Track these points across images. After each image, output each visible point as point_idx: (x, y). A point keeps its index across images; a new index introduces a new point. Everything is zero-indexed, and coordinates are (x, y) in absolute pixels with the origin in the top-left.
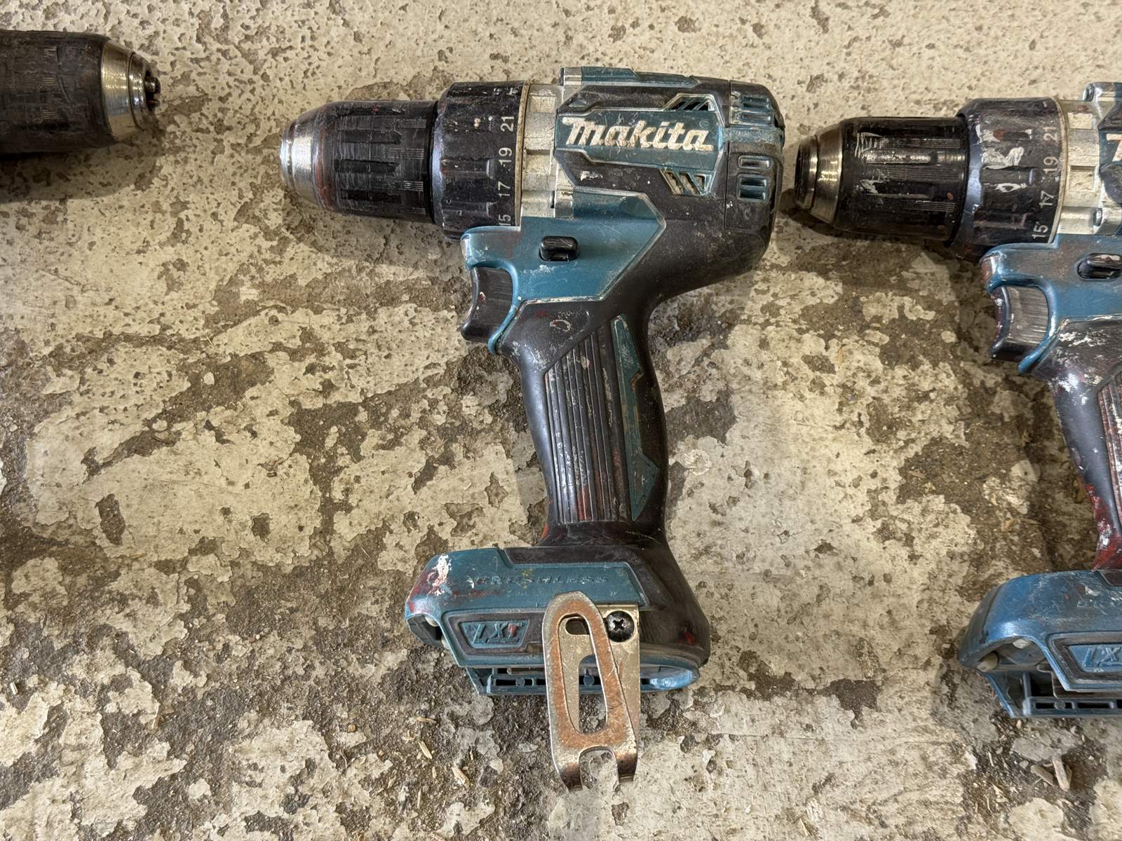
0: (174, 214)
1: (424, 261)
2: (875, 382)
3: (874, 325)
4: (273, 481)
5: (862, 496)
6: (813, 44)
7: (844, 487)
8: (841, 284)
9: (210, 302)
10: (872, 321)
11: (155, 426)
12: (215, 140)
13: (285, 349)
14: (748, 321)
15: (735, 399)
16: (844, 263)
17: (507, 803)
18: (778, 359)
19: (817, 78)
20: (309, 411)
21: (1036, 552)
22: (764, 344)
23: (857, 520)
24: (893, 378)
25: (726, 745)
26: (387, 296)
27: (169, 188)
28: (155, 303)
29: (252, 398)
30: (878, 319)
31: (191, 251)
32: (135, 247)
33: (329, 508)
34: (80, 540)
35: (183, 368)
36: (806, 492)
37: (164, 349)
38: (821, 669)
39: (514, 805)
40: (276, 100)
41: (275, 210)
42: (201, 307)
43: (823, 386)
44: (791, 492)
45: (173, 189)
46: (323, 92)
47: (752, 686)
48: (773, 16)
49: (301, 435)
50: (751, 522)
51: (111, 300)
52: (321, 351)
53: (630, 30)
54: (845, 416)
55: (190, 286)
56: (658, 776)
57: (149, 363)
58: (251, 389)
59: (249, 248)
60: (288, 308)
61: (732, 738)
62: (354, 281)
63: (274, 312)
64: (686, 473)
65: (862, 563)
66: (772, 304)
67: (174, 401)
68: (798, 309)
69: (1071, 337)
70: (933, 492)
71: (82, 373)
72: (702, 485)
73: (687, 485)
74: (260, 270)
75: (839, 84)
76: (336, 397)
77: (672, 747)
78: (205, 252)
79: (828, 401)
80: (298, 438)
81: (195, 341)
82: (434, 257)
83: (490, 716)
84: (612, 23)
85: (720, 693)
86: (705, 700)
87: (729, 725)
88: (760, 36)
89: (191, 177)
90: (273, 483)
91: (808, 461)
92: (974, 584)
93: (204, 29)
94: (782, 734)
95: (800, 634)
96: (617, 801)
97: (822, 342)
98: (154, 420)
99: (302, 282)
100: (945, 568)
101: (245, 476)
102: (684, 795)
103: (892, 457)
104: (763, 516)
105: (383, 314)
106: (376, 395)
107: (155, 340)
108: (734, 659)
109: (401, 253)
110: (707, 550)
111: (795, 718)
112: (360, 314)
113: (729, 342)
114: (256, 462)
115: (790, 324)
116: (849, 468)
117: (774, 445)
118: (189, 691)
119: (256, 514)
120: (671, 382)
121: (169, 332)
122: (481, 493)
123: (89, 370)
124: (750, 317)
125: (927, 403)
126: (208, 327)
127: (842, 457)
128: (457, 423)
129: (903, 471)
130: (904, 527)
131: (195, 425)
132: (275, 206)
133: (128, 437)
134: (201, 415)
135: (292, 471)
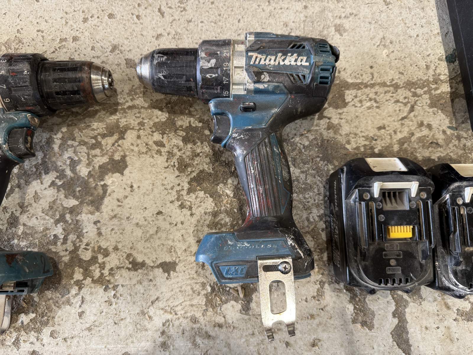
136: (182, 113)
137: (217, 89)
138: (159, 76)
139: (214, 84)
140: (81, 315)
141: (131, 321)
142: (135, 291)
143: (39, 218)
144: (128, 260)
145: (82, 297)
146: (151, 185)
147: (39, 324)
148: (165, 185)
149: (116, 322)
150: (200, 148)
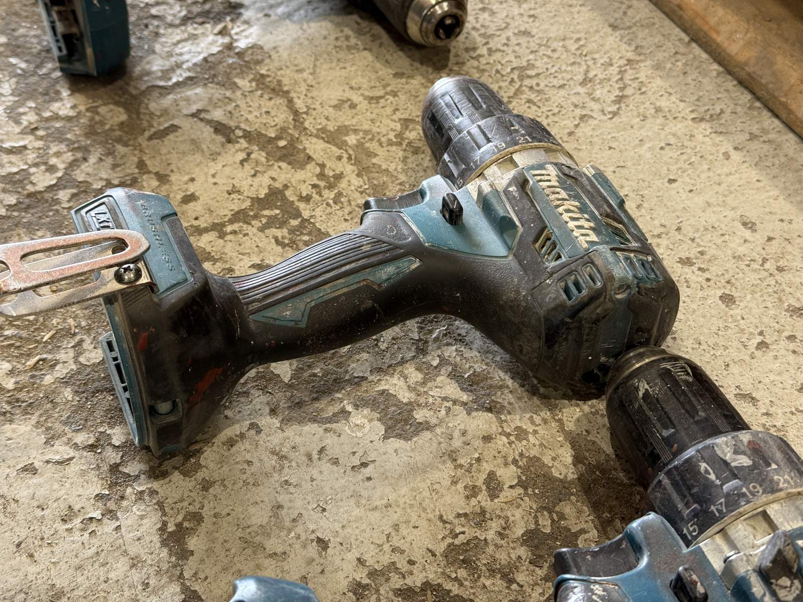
2: (501, 535)
3: (555, 516)
5: (386, 559)
6: (781, 385)
7: (388, 541)
8: (576, 476)
10: (557, 513)
11: (237, 131)
14: (501, 422)
15: (427, 435)
16: (598, 473)
17: (18, 396)
19: (753, 398)
20: (284, 195)
22: (487, 439)
24: (514, 549)
25: (109, 526)
29: (279, 167)
30: (562, 516)
34: (145, 124)
36: (369, 514)
38: (206, 578)
39: (18, 400)
44: (364, 502)
47: (171, 528)
48: (783, 352)
50: (322, 481)
53: (695, 268)
56: (68, 485)
61: (118, 528)
63: (345, 156)
64: (344, 422)
65: (322, 579)
66: (526, 432)
68: (534, 452)
71: (256, 90)
72: (339, 436)
73: (334, 426)
75: (760, 415)
76: (302, 206)
77: (97, 487)
79: (463, 502)
81: (305, 129)
83: (88, 363)
84: (691, 256)
85: (156, 507)
86: (147, 498)
87: (129, 522)
88: (757, 348)
91: (399, 506)
93: (522, 69)
94: (133, 566)
95: (233, 551)
97: (516, 481)
98: (241, 129)
99: (374, 160)
102: (54, 510)
103: (436, 572)
104: (331, 488)
107: (296, 113)
108: (191, 507)
110: (283, 457)
111: (152, 571)
113: (474, 414)
115: (517, 452)
116: (409, 539)
117: (400, 476)
118: (57, 202)
119: (197, 194)
120: (418, 388)
123: (259, 92)
124: (506, 421)
125: (505, 585)
127: (415, 531)
129: (426, 585)
133: (224, 122)
135: (236, 201)
136: (596, 506)
137: (687, 505)
138: (641, 385)
139: (695, 490)
140: (30, 469)
141: (30, 577)
142: (110, 560)
144: (184, 519)
145: (71, 459)
148: (398, 531)
149: (23, 545)
150: (530, 580)
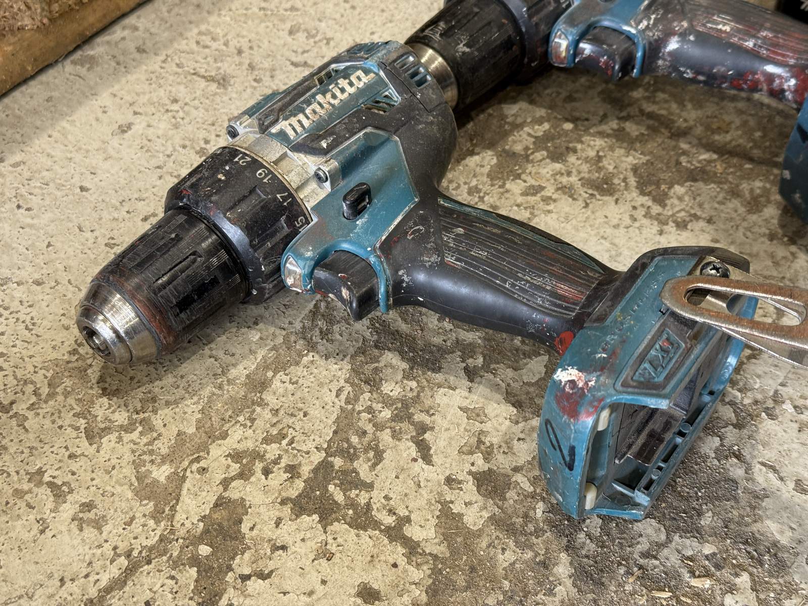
0: (39, 484)
1: (253, 345)
4: (336, 559)
9: (141, 505)
12: (11, 417)
13: (233, 479)
18: (511, 207)
21: (748, 166)
23: (661, 233)
26: (258, 384)
27: (13, 474)
28: (100, 546)
31: (83, 492)
32: (35, 531)
33: (395, 534)
35: (176, 564)
37: (146, 567)
40: (26, 359)
41: (113, 412)
42: (138, 515)
43: (550, 198)
45: (17, 473)
46: (54, 327)
49: (315, 513)
51: (62, 580)
52: (257, 456)
54: (581, 199)
55: (112, 511)
57: (146, 587)
58: (243, 525)
59: (125, 451)
60: (201, 454)
62: (225, 397)
67: (197, 591)
69: (645, 23)
70: (669, 188)
74: (151, 452)
78: (94, 483)
80: (316, 517)
82: (257, 337)
89: (22, 452)
90: (339, 561)
92: (749, 203)
96: (792, 485)
100: (729, 210)
101: (314, 578)
105: (268, 397)
106: (329, 442)
109: (233, 355)
112: (254, 411)
114: (309, 562)
121: (135, 553)
122: (468, 424)
126: (160, 522)
128: (400, 405)
130: (683, 214)
131: (234, 587)
132: (110, 411)
134: (230, 577)
143: (522, 436)
146: (603, 241)
147: (774, 581)
